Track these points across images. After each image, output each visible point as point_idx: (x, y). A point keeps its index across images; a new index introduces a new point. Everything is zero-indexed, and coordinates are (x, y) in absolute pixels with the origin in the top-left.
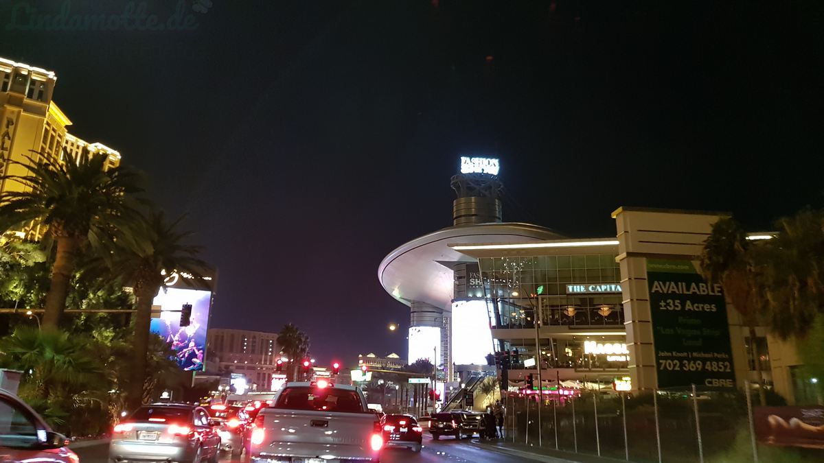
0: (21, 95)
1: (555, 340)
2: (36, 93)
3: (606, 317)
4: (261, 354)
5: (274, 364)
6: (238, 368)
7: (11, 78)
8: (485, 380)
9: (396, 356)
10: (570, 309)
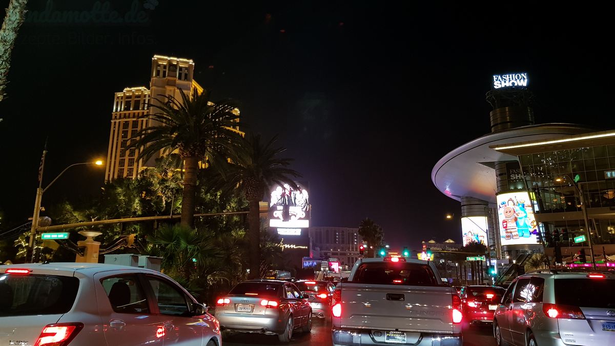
0: (174, 79)
2: (183, 76)
4: (349, 243)
5: (358, 250)
6: (333, 254)
7: (167, 68)
8: (534, 257)
9: (452, 241)
10: (609, 193)
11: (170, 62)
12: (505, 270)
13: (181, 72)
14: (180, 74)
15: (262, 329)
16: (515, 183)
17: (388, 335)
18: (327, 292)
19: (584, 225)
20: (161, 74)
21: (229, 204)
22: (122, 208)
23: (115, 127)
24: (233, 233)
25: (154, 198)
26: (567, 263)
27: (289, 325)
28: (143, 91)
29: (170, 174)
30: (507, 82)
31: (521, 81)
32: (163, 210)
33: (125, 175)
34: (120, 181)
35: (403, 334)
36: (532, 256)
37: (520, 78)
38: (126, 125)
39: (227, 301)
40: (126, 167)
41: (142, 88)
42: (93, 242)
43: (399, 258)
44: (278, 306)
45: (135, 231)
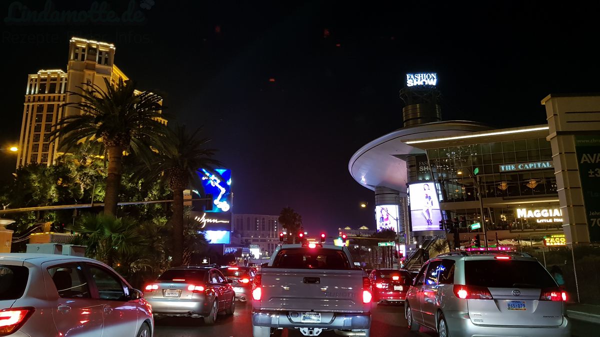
0: (94, 63)
1: (492, 209)
2: (103, 61)
3: (534, 189)
4: (269, 230)
5: (278, 237)
6: (254, 240)
7: (86, 51)
8: (437, 242)
9: (366, 228)
10: (503, 184)
11: (89, 46)
12: (412, 254)
13: (100, 56)
14: (100, 59)
15: (189, 312)
16: (423, 174)
17: (304, 315)
18: (248, 277)
19: (480, 213)
20: (80, 57)
21: (151, 191)
22: (36, 195)
23: (28, 111)
24: (155, 221)
25: (72, 185)
26: (465, 248)
27: (214, 308)
28: (59, 74)
29: (89, 161)
30: (419, 80)
31: (431, 80)
32: (81, 198)
33: (39, 161)
34: (34, 167)
35: (318, 314)
36: (436, 241)
37: (430, 78)
38: (40, 108)
39: (155, 287)
40: (40, 153)
41: (59, 71)
42: (5, 230)
43: (316, 244)
44: (204, 291)
45: (51, 219)
